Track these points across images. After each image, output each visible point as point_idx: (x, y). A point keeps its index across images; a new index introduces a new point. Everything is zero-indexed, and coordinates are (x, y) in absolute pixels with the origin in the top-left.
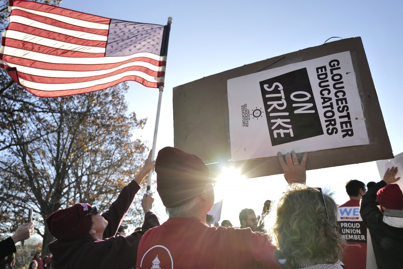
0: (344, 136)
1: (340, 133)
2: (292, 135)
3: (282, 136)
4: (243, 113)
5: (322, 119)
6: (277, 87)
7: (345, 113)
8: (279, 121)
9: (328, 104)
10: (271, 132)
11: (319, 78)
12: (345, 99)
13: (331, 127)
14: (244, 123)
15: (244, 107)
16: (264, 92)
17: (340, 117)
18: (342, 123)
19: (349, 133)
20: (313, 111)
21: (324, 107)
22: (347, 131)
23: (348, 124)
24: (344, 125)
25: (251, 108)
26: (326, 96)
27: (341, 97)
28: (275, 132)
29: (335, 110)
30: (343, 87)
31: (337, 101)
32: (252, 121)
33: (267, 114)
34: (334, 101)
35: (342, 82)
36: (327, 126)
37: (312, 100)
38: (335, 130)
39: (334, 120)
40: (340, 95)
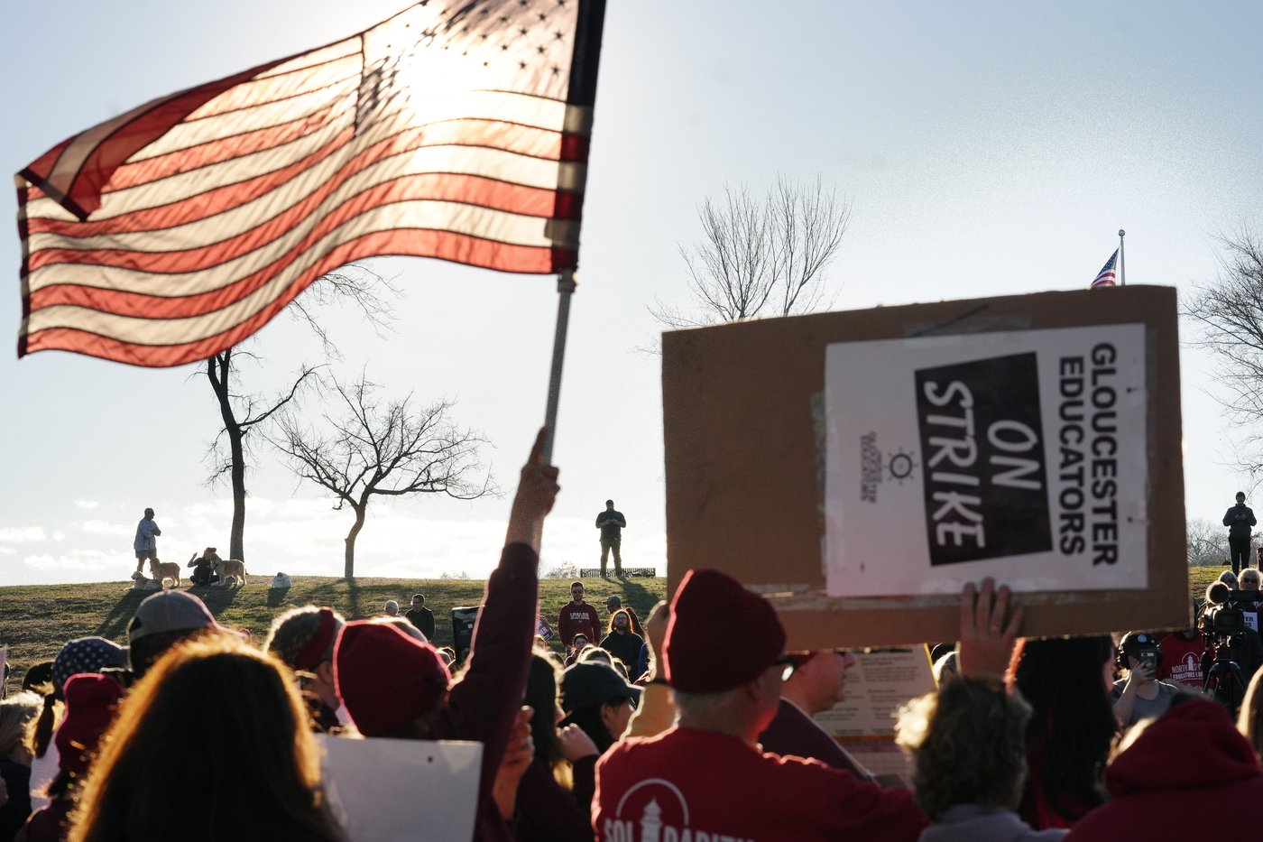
0: (1097, 561)
1: (1089, 554)
2: (981, 542)
3: (958, 541)
4: (865, 458)
5: (1055, 510)
6: (958, 396)
7: (1106, 502)
8: (954, 501)
9: (1073, 469)
10: (932, 527)
11: (1064, 393)
12: (1113, 463)
13: (1071, 534)
14: (864, 488)
15: (868, 441)
16: (924, 406)
17: (1097, 511)
18: (1097, 527)
19: (1107, 555)
20: (1036, 485)
21: (1064, 478)
22: (1104, 548)
23: (1110, 533)
24: (1101, 533)
25: (886, 447)
26: (1072, 446)
27: (1105, 456)
28: (942, 529)
29: (1087, 489)
30: (1113, 429)
31: (1095, 464)
32: (887, 487)
33: (928, 472)
34: (1087, 464)
35: (1112, 415)
36: (1064, 530)
37: (1037, 453)
38: (1078, 545)
39: (1081, 517)
40: (1104, 448)
